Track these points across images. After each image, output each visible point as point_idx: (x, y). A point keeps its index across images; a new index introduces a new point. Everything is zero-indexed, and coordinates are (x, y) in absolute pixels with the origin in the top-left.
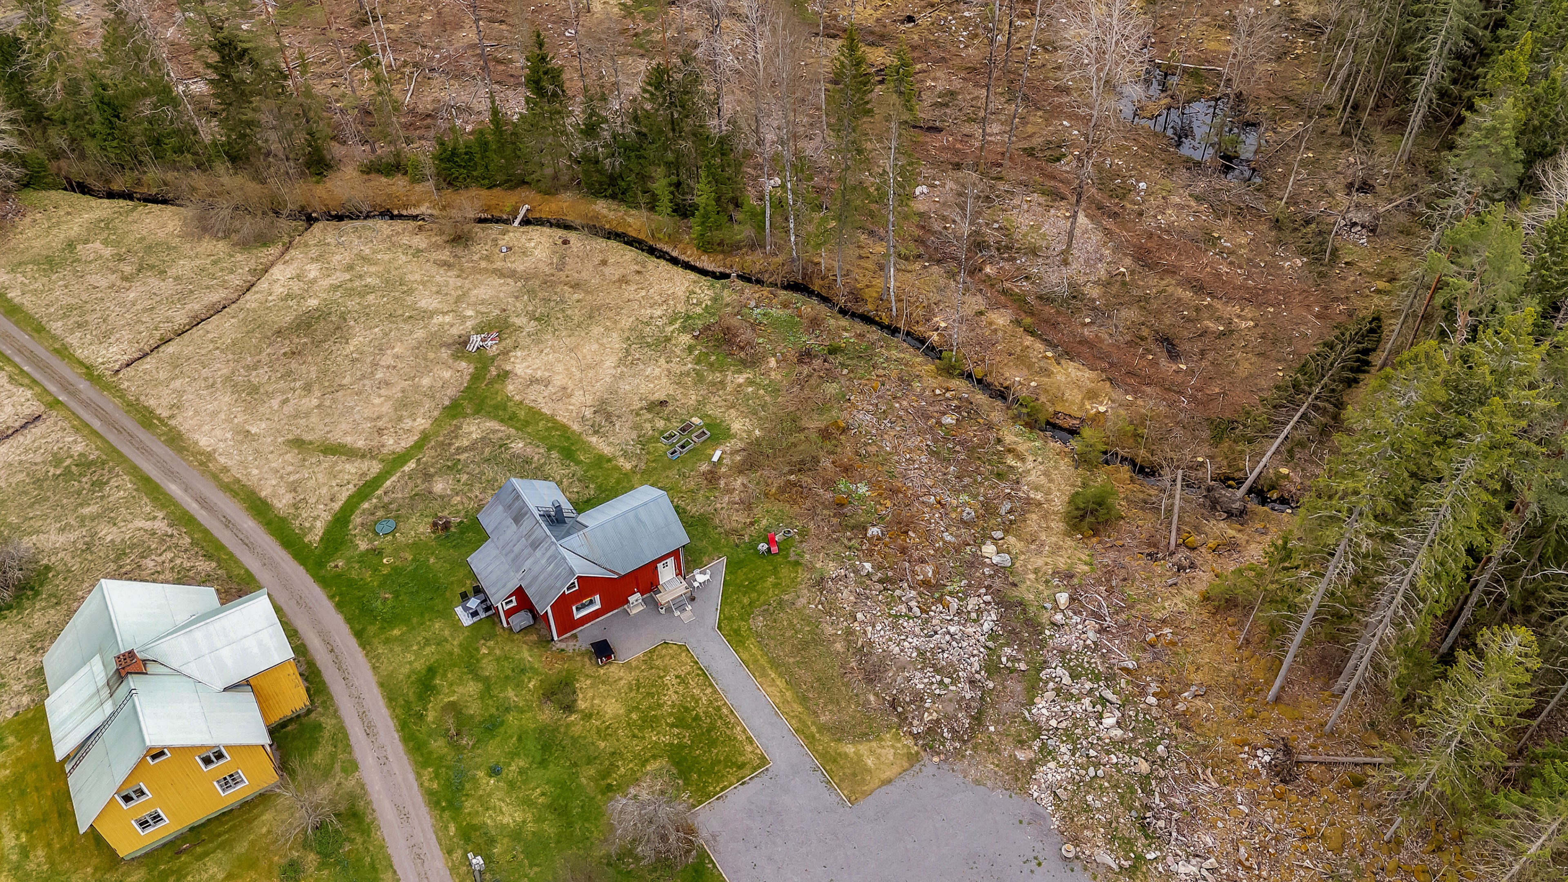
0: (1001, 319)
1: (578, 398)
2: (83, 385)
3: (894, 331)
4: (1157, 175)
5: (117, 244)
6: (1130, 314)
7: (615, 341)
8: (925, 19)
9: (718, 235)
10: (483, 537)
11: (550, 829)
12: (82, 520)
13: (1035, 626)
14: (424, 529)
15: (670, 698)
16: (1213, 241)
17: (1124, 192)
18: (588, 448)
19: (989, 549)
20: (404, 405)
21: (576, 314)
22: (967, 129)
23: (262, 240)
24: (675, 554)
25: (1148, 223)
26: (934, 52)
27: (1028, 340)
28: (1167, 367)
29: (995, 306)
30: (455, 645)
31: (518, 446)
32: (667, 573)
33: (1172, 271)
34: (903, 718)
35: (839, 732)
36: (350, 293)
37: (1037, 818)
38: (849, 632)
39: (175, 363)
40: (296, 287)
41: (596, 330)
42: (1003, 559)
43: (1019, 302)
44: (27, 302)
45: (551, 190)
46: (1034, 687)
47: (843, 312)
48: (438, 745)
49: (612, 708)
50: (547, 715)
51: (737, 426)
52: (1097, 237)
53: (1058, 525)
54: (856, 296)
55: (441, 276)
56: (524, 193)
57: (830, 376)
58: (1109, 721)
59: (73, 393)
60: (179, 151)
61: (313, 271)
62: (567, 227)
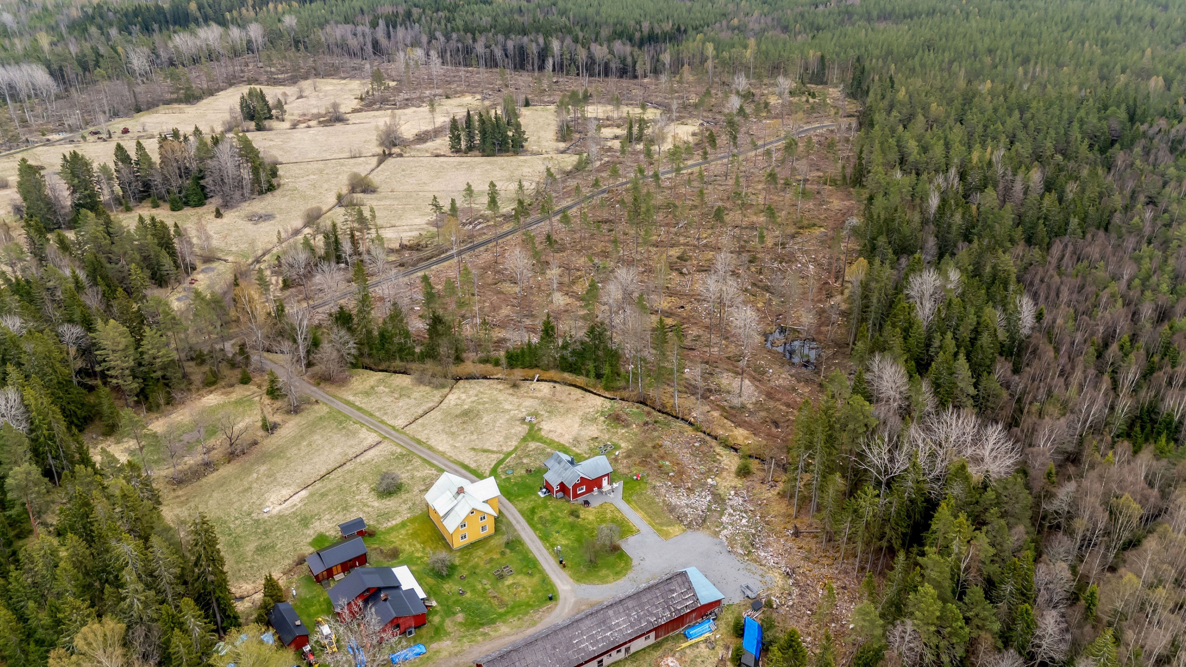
0: (716, 414)
1: (567, 436)
2: (393, 432)
3: (678, 418)
4: (777, 367)
5: (389, 387)
6: (763, 414)
7: (577, 420)
8: (688, 307)
9: (612, 385)
10: (546, 470)
11: (576, 545)
12: (408, 471)
13: (723, 500)
14: (523, 472)
15: (609, 516)
16: (794, 390)
17: (764, 373)
18: (572, 451)
19: (709, 481)
20: (507, 438)
21: (562, 410)
22: (705, 349)
23: (443, 386)
24: (607, 475)
25: (772, 384)
26: (692, 320)
27: (726, 421)
28: (774, 430)
29: (714, 409)
30: (540, 501)
31: (549, 450)
32: (605, 482)
33: (779, 400)
34: (682, 521)
35: (662, 524)
36: (479, 404)
37: (721, 543)
38: (664, 500)
39: (423, 425)
40: (459, 402)
41: (570, 416)
42: (714, 483)
43: (723, 409)
44: (363, 406)
45: (547, 369)
46: (722, 514)
47: (659, 411)
48: (540, 526)
49: (591, 518)
50: (571, 519)
51: (623, 445)
52: (753, 388)
53: (733, 475)
54: (664, 406)
55: (511, 398)
56: (536, 370)
57: (655, 430)
58: (744, 521)
59: (391, 434)
60: (408, 354)
61: (463, 396)
62: (555, 382)
